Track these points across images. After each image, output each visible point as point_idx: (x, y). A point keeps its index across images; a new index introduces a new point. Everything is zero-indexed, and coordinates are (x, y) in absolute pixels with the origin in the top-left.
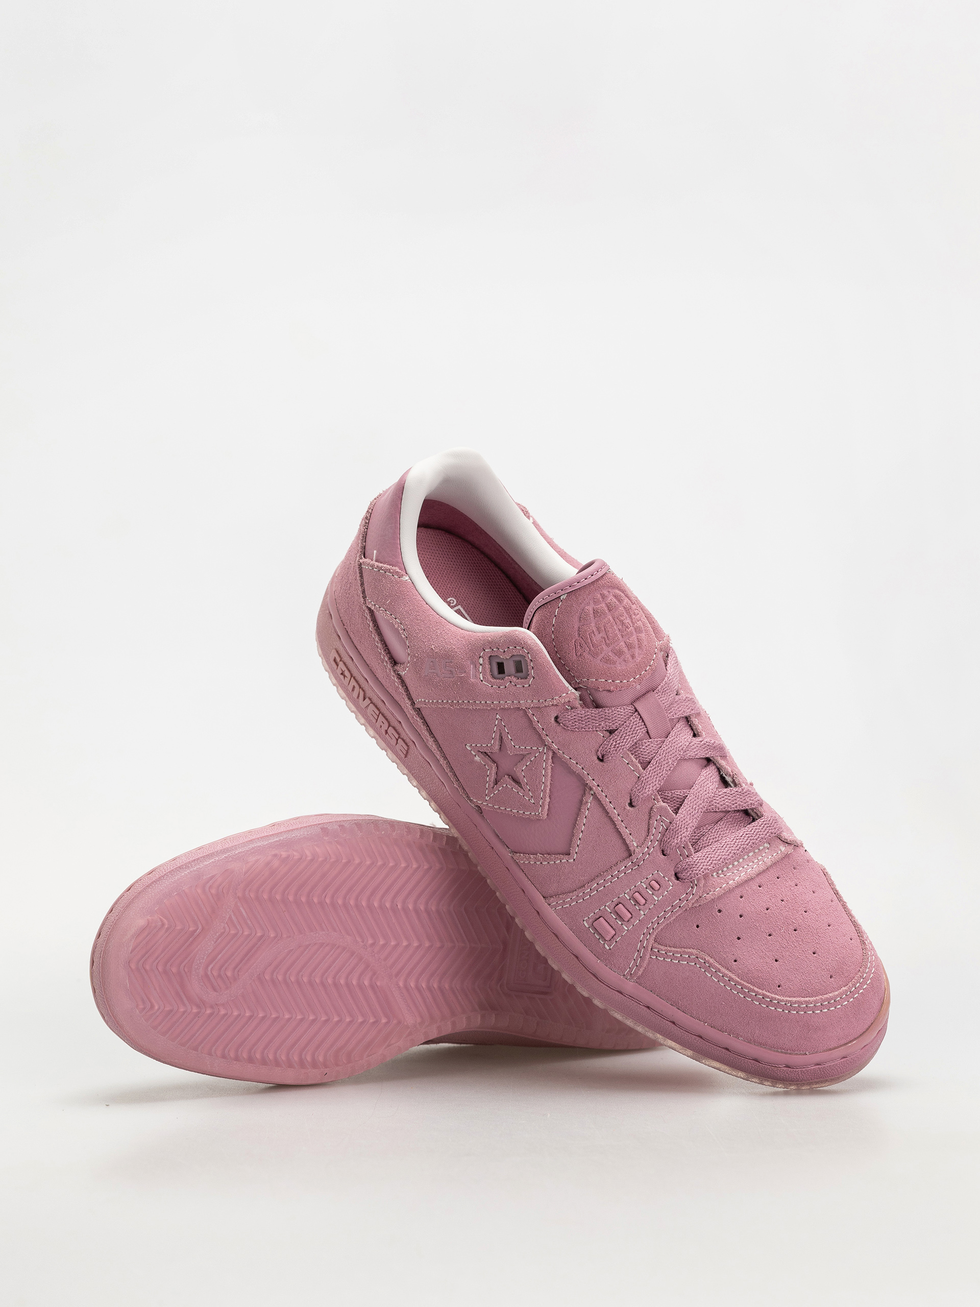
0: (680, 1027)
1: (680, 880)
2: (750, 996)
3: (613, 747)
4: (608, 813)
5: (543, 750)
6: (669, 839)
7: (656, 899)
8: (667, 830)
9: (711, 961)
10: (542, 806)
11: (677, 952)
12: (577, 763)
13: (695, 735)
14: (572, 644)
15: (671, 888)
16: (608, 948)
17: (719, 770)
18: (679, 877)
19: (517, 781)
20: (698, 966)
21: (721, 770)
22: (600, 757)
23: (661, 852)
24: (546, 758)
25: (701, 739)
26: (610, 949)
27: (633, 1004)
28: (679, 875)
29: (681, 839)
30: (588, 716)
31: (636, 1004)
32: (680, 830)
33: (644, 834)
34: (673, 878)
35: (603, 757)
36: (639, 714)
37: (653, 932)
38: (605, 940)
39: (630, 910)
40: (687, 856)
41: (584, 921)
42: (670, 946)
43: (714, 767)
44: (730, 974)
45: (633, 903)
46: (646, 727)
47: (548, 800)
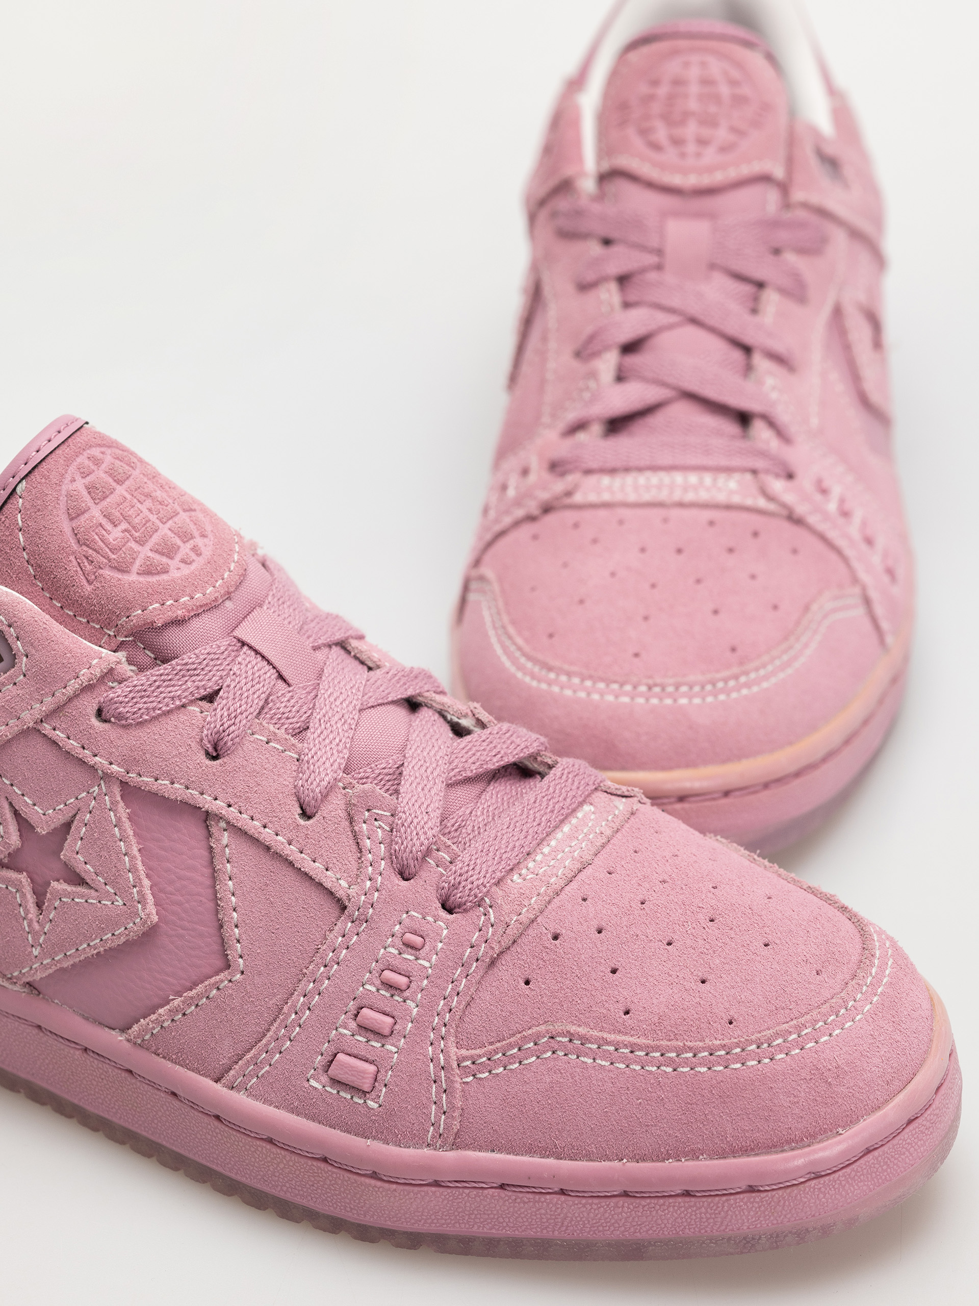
0: (580, 1194)
1: (457, 910)
2: (686, 1062)
3: (225, 720)
4: (268, 848)
5: (100, 789)
6: (402, 844)
7: (427, 964)
8: (392, 831)
9: (582, 1030)
10: (142, 901)
11: (511, 1046)
12: (172, 783)
13: (370, 669)
14: (73, 566)
15: (445, 932)
16: (375, 1106)
17: (442, 714)
18: (453, 906)
19: (79, 880)
20: (561, 1053)
21: (446, 714)
22: (211, 750)
23: (399, 876)
24: (112, 803)
25: (384, 670)
26: (380, 1106)
27: (468, 1195)
28: (450, 903)
29: (425, 833)
30: (157, 683)
31: (475, 1192)
32: (415, 821)
33: (352, 856)
34: (443, 914)
35: (216, 749)
36: (251, 647)
37: (448, 1032)
38: (365, 1093)
39: (388, 1009)
40: (451, 863)
41: (308, 1080)
42: (491, 1043)
43: (430, 712)
44: (627, 1039)
45: (388, 995)
46: (274, 668)
47: (146, 883)
